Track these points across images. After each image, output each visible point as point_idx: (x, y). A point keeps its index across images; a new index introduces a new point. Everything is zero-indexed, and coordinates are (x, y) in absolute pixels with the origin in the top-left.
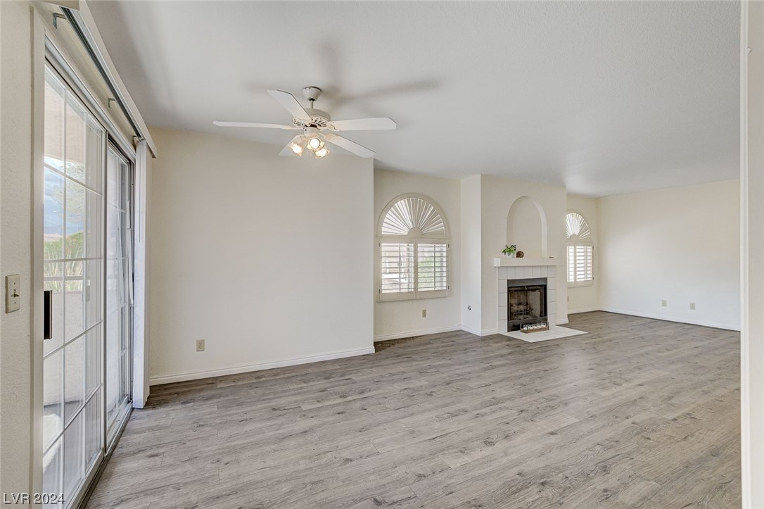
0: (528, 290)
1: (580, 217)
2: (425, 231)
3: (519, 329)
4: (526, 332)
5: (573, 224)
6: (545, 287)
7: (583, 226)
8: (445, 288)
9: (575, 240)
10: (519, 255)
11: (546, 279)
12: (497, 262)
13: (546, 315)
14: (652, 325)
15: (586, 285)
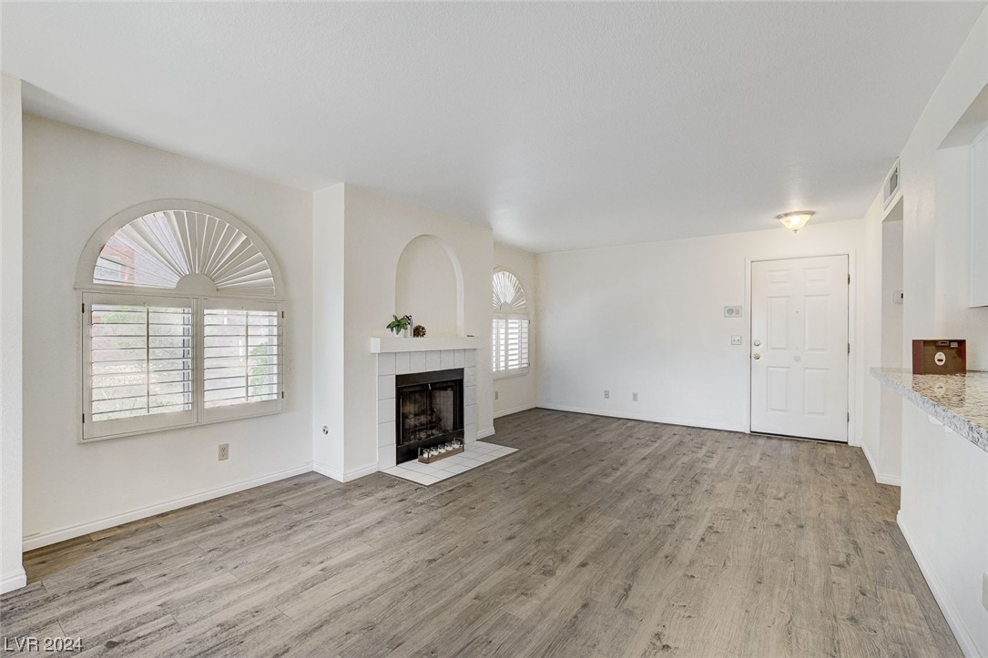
0: (433, 389)
1: (514, 279)
2: (222, 284)
3: (416, 457)
4: (427, 461)
5: (504, 286)
6: (461, 382)
7: (517, 290)
8: (275, 397)
9: (505, 312)
10: (418, 332)
11: (461, 371)
12: (375, 345)
13: (462, 426)
14: (594, 426)
15: (521, 373)
